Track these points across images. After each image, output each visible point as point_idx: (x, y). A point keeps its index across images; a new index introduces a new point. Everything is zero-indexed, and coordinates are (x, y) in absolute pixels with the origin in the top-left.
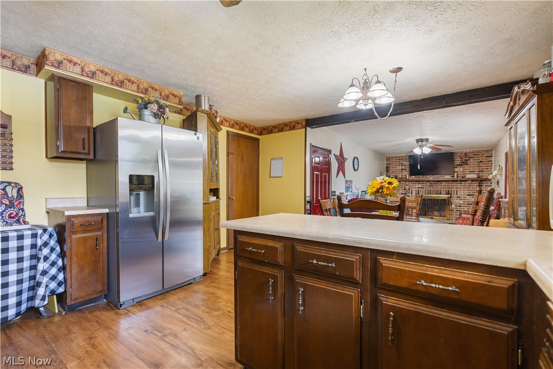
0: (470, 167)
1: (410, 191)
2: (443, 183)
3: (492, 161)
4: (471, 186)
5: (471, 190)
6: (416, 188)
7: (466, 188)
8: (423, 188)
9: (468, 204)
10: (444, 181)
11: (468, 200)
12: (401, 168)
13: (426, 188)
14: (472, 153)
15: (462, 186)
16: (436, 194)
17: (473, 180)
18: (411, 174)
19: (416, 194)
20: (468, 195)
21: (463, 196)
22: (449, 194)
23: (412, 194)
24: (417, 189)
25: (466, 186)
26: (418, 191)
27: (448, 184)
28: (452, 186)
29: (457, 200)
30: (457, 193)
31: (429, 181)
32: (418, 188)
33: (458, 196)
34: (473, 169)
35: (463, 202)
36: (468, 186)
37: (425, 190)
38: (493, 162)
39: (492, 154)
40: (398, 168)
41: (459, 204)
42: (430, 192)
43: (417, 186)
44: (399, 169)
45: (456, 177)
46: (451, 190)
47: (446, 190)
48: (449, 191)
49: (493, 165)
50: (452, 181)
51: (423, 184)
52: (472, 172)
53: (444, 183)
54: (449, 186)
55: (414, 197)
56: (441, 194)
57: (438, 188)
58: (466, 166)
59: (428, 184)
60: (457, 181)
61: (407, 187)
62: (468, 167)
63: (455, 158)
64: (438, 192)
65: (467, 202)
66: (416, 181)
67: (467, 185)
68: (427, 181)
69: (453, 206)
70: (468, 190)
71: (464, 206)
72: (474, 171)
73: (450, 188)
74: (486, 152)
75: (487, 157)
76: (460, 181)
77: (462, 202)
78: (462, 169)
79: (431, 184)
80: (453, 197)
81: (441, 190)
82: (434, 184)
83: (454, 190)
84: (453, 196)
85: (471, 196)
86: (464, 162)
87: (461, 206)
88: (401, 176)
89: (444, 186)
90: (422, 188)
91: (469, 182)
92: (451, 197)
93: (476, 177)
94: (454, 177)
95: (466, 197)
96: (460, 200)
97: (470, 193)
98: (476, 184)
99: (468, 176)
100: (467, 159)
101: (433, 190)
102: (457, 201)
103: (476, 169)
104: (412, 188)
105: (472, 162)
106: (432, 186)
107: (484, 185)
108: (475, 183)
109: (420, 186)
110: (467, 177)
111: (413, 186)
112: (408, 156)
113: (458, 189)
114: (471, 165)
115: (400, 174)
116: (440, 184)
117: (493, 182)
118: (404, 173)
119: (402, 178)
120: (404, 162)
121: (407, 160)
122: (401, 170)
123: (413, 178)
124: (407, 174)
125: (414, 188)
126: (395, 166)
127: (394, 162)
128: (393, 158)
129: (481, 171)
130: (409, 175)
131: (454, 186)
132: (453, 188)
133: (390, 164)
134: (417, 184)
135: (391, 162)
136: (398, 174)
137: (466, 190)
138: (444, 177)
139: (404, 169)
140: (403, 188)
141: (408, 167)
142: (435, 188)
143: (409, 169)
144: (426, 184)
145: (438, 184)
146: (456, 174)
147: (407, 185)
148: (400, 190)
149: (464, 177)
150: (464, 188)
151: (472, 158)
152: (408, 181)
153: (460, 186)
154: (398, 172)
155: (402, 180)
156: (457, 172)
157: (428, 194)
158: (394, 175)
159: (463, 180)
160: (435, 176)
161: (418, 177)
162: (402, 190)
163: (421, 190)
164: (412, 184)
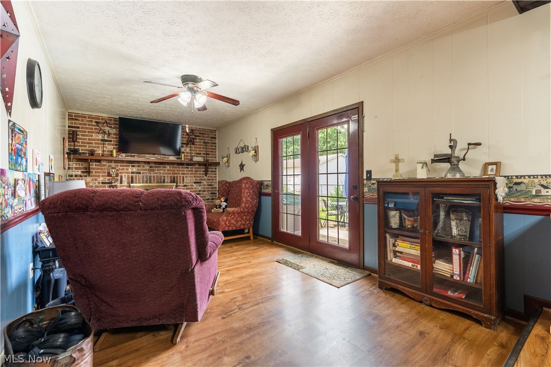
0: (197, 148)
1: (119, 178)
2: (166, 166)
3: (216, 143)
4: (197, 171)
5: (198, 177)
6: (128, 173)
7: (192, 174)
8: (140, 173)
10: (168, 164)
11: (195, 188)
12: (100, 137)
13: (143, 173)
14: (198, 130)
15: (189, 171)
16: (157, 183)
17: (200, 164)
19: (128, 183)
20: (195, 183)
21: (189, 184)
22: (174, 182)
24: (130, 175)
25: (193, 171)
26: (132, 177)
27: (173, 167)
28: (177, 170)
30: (183, 181)
31: (148, 163)
32: (132, 173)
33: (185, 184)
34: (199, 151)
36: (195, 171)
37: (143, 177)
38: (217, 145)
39: (215, 135)
40: (95, 136)
42: (150, 179)
43: (130, 170)
44: (98, 140)
46: (177, 176)
47: (171, 177)
48: (174, 178)
49: (217, 148)
50: (179, 164)
51: (139, 166)
53: (168, 167)
54: (174, 171)
55: (125, 188)
56: (164, 182)
57: (160, 173)
58: (192, 146)
59: (147, 167)
60: (182, 164)
61: (113, 172)
62: (195, 148)
64: (161, 179)
66: (127, 162)
68: (145, 162)
70: (195, 177)
72: (200, 154)
73: (175, 174)
74: (211, 132)
75: (212, 138)
76: (188, 164)
78: (188, 150)
79: (151, 167)
80: (180, 186)
81: (164, 177)
82: (156, 167)
83: (180, 177)
84: (179, 184)
85: (198, 184)
86: (191, 141)
88: (100, 152)
89: (168, 170)
90: (137, 173)
91: (197, 166)
92: (176, 186)
93: (202, 160)
94: (181, 158)
95: (193, 186)
97: (197, 180)
98: (203, 169)
99: (196, 159)
100: (194, 137)
101: (154, 177)
103: (202, 151)
104: (121, 173)
105: (198, 142)
106: (153, 171)
107: (210, 170)
108: (201, 168)
109: (135, 170)
110: (194, 160)
111: (123, 169)
112: (115, 120)
113: (185, 175)
114: (197, 145)
115: (99, 147)
116: (163, 167)
117: (217, 168)
118: (106, 147)
119: (103, 155)
120: (107, 129)
121: (113, 126)
122: (102, 140)
123: (123, 156)
124: (114, 148)
125: (124, 172)
126: (89, 132)
127: (86, 124)
128: (85, 117)
129: (207, 154)
130: (117, 152)
131: (180, 170)
132: (179, 174)
133: (78, 128)
134: (130, 167)
135: (80, 124)
136: (95, 147)
137: (192, 177)
138: (168, 158)
139: (107, 141)
140: (105, 173)
141: (113, 138)
142: (156, 173)
143: (116, 141)
144: (143, 166)
145: (160, 167)
146: (183, 155)
147: (113, 168)
148: (99, 176)
149: (191, 160)
150: (191, 174)
151: (199, 136)
152: (116, 161)
153: (187, 171)
154: (96, 143)
155: (103, 158)
156: (183, 153)
157: (146, 182)
158: (87, 148)
159: (190, 164)
160: (156, 155)
161: (132, 156)
162: (103, 176)
163: (136, 176)
164: (121, 166)
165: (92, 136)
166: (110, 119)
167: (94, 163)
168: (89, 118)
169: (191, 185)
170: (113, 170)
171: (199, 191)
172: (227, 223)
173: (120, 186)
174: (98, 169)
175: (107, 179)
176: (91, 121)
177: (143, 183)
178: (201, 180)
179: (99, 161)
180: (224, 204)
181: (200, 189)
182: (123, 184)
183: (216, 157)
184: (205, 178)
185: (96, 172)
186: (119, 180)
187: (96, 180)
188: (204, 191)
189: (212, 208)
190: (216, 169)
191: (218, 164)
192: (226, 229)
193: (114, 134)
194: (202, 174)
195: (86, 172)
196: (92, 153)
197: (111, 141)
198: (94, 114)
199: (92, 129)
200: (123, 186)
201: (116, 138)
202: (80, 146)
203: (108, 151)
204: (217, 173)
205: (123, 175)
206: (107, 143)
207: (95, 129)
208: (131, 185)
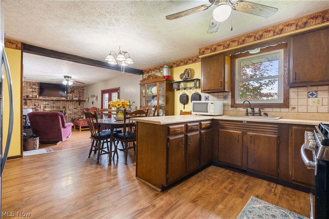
0: (75, 94)
1: (39, 106)
3: (84, 92)
4: (75, 104)
8: (49, 104)
10: (62, 101)
13: (50, 104)
14: (76, 87)
15: (71, 104)
16: (57, 108)
17: (76, 101)
19: (43, 108)
20: (74, 109)
21: (71, 109)
22: (64, 108)
23: (40, 108)
24: (44, 105)
25: (73, 104)
26: (45, 106)
27: (64, 102)
29: (69, 111)
30: (69, 108)
31: (53, 100)
32: (45, 104)
37: (50, 106)
38: (85, 93)
39: (84, 89)
40: (29, 90)
42: (53, 107)
43: (44, 103)
44: (30, 91)
45: (68, 99)
46: (66, 106)
47: (63, 106)
48: (64, 106)
49: (85, 94)
50: (66, 101)
51: (48, 102)
52: (76, 96)
53: (62, 102)
55: (42, 110)
56: (60, 108)
57: (58, 105)
58: (73, 93)
59: (52, 102)
60: (69, 101)
61: (37, 104)
64: (58, 107)
65: (74, 112)
66: (43, 100)
68: (51, 100)
69: (67, 115)
70: (74, 106)
74: (82, 87)
75: (82, 90)
77: (71, 112)
78: (71, 95)
79: (54, 102)
81: (60, 106)
82: (56, 102)
84: (66, 109)
85: (76, 109)
86: (72, 91)
87: (71, 115)
90: (47, 104)
92: (65, 110)
93: (78, 99)
94: (68, 98)
98: (78, 103)
99: (74, 99)
100: (74, 89)
101: (55, 106)
103: (78, 95)
104: (40, 104)
105: (76, 92)
106: (55, 103)
107: (81, 103)
109: (46, 103)
112: (38, 83)
113: (69, 106)
115: (30, 94)
117: (85, 102)
118: (34, 94)
119: (32, 97)
120: (34, 87)
121: (37, 85)
122: (32, 91)
123: (41, 98)
124: (37, 94)
125: (42, 104)
126: (26, 88)
129: (80, 97)
130: (38, 96)
131: (67, 103)
134: (44, 102)
136: (29, 94)
138: (62, 98)
139: (34, 91)
140: (33, 104)
141: (37, 90)
142: (56, 105)
143: (38, 92)
144: (50, 102)
145: (58, 102)
146: (68, 97)
147: (37, 102)
148: (31, 106)
149: (72, 99)
151: (76, 89)
152: (38, 100)
154: (29, 92)
155: (33, 99)
156: (69, 96)
157: (52, 108)
158: (25, 94)
159: (72, 101)
160: (56, 97)
161: (45, 98)
162: (32, 106)
163: (47, 106)
164: (40, 101)
165: (27, 89)
166: (36, 83)
167: (28, 101)
168: (26, 82)
170: (37, 103)
171: (76, 112)
172: (83, 123)
175: (34, 107)
176: (27, 84)
177: (50, 108)
178: (77, 107)
179: (31, 100)
180: (85, 117)
181: (76, 111)
183: (84, 98)
184: (79, 106)
185: (29, 104)
187: (29, 107)
188: (79, 112)
189: (80, 119)
191: (85, 101)
192: (83, 126)
193: (37, 89)
194: (77, 105)
195: (25, 104)
196: (27, 97)
197: (36, 91)
198: (28, 81)
199: (27, 87)
200: (41, 110)
201: (38, 90)
203: (35, 96)
204: (85, 104)
206: (34, 92)
207: (29, 87)
208: (45, 109)
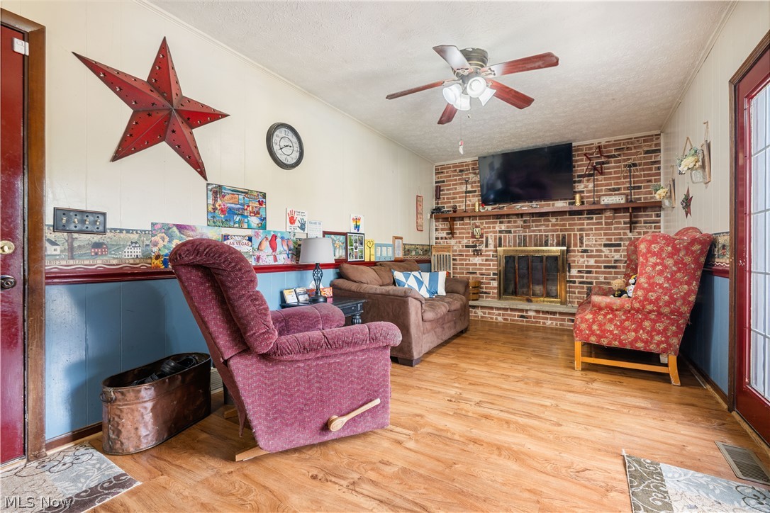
0: (610, 179)
1: (484, 239)
2: (550, 218)
3: (659, 162)
4: (611, 223)
5: (614, 234)
6: (495, 232)
7: (601, 229)
8: (510, 232)
9: (605, 267)
10: (554, 214)
11: (606, 256)
12: (464, 189)
13: (515, 232)
14: (614, 145)
15: (593, 224)
16: (536, 246)
17: (616, 209)
18: (485, 202)
19: (495, 247)
20: (605, 245)
21: (594, 249)
22: (563, 245)
23: (487, 246)
24: (498, 235)
25: (601, 224)
26: (500, 238)
27: (562, 220)
28: (570, 225)
29: (582, 257)
30: (582, 243)
31: (522, 215)
32: (500, 232)
33: (584, 248)
34: (617, 184)
35: (596, 262)
36: (606, 224)
37: (515, 237)
38: (662, 165)
39: (658, 145)
40: (458, 189)
41: (587, 267)
42: (525, 240)
43: (497, 229)
44: (462, 192)
45: (578, 204)
46: (570, 235)
47: (558, 236)
48: (564, 237)
50: (572, 213)
51: (509, 222)
52: (614, 190)
53: (553, 220)
54: (564, 225)
55: (491, 253)
56: (546, 245)
57: (540, 231)
58: (600, 177)
59: (520, 222)
60: (579, 213)
61: (477, 232)
62: (605, 179)
63: (577, 161)
64: (541, 241)
65: (604, 262)
66: (494, 217)
67: (603, 221)
68: (517, 215)
69: (574, 272)
70: (605, 234)
71: (596, 272)
72: (619, 189)
73: (566, 230)
74: (645, 141)
75: (647, 152)
76: (590, 212)
77: (592, 262)
78: (591, 185)
79: (525, 221)
80: (574, 251)
81: (547, 236)
82: (533, 221)
83: (575, 235)
84: (572, 248)
85: (613, 248)
86: (595, 169)
87: (590, 272)
88: (464, 208)
89: (553, 225)
90: (507, 232)
91: (609, 214)
92: (568, 251)
93: (623, 201)
94: (574, 203)
95: (601, 251)
96: (588, 256)
97: (610, 240)
98: (623, 219)
99: (607, 200)
100: (603, 159)
101: (530, 236)
102: (582, 260)
103: (623, 183)
105: (614, 167)
106: (529, 227)
107: (642, 219)
108: (621, 217)
109: (503, 227)
110: (602, 203)
111: (489, 228)
113: (584, 233)
114: (610, 173)
115: (462, 202)
116: (545, 221)
117: (661, 213)
118: (470, 201)
119: (466, 211)
120: (471, 177)
121: (476, 171)
122: (465, 192)
123: (489, 209)
125: (490, 232)
126: (453, 185)
127: (450, 176)
128: (450, 168)
129: (634, 188)
131: (575, 224)
132: (573, 230)
133: (444, 182)
134: (498, 224)
135: (446, 177)
136: (459, 202)
137: (600, 235)
138: (553, 205)
139: (470, 192)
140: (469, 233)
141: (477, 187)
142: (534, 231)
144: (515, 222)
145: (540, 221)
146: (579, 197)
147: (477, 227)
148: (463, 238)
149: (598, 203)
150: (596, 229)
151: (614, 156)
152: (479, 218)
153: (588, 224)
154: (459, 197)
155: (467, 215)
156: (581, 192)
157: (519, 246)
158: (451, 204)
159: (596, 210)
161: (500, 208)
162: (467, 238)
163: (505, 236)
164: (486, 223)
165: (456, 189)
166: (475, 162)
167: (458, 222)
168: (454, 167)
169: (597, 251)
170: (477, 230)
171: (616, 261)
173: (486, 251)
174: (462, 229)
175: (470, 242)
176: (456, 171)
177: (515, 246)
178: (621, 239)
179: (462, 219)
181: (617, 258)
182: (489, 249)
184: (631, 236)
185: (460, 233)
186: (484, 242)
187: (460, 242)
190: (658, 216)
191: (658, 206)
193: (478, 182)
194: (622, 229)
195: (450, 233)
196: (455, 210)
197: (475, 191)
198: (458, 161)
199: (456, 180)
200: (488, 251)
201: (479, 187)
202: (445, 203)
203: (470, 205)
204: (662, 224)
205: (489, 235)
206: (471, 194)
207: (459, 179)
208: (498, 249)
